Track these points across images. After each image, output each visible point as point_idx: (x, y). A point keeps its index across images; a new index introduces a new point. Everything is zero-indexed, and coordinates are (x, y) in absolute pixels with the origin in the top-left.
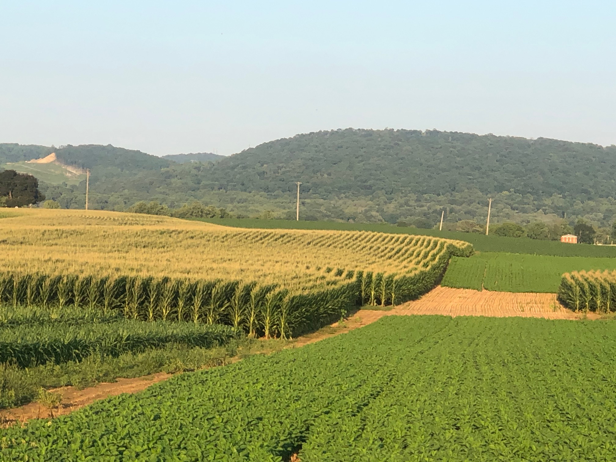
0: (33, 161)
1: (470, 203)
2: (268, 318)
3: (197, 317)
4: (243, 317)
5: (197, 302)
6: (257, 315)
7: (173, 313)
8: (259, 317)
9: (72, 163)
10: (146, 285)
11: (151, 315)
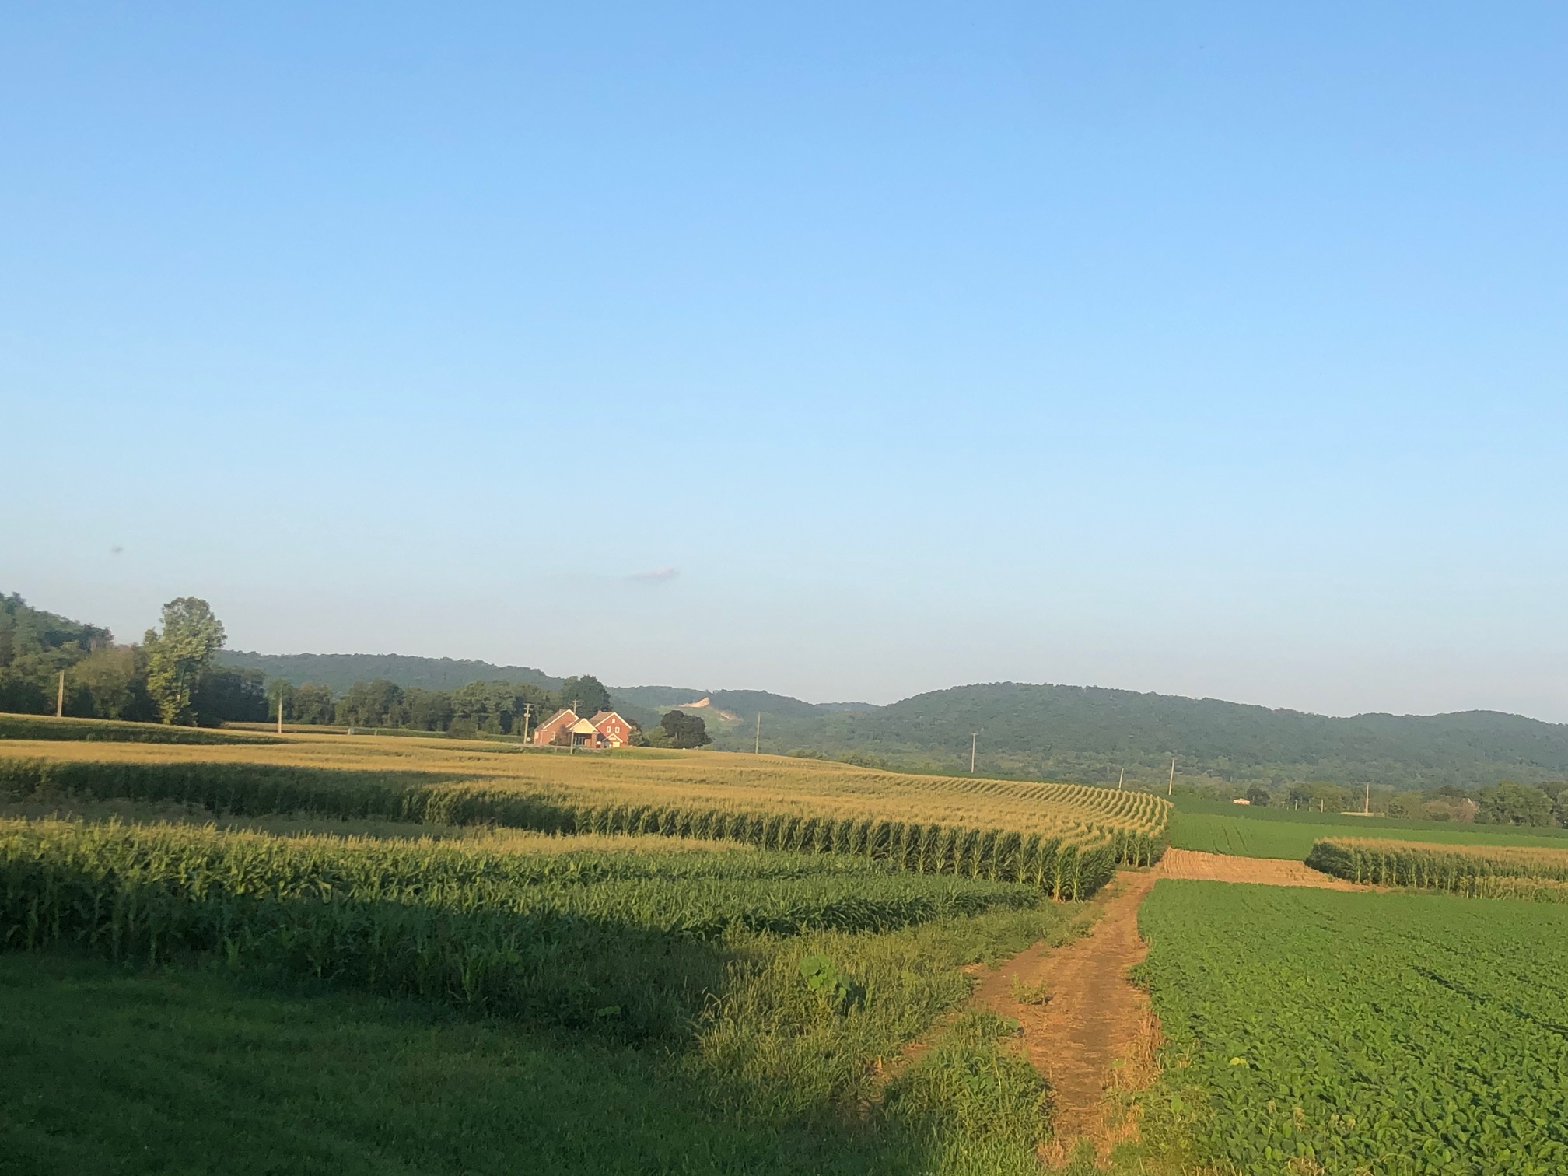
0: (687, 705)
1: (1132, 761)
2: (1059, 877)
3: (976, 872)
4: (1029, 874)
5: (977, 853)
6: (1045, 873)
7: (948, 866)
8: (1047, 875)
9: (725, 708)
10: (915, 831)
11: (921, 868)
